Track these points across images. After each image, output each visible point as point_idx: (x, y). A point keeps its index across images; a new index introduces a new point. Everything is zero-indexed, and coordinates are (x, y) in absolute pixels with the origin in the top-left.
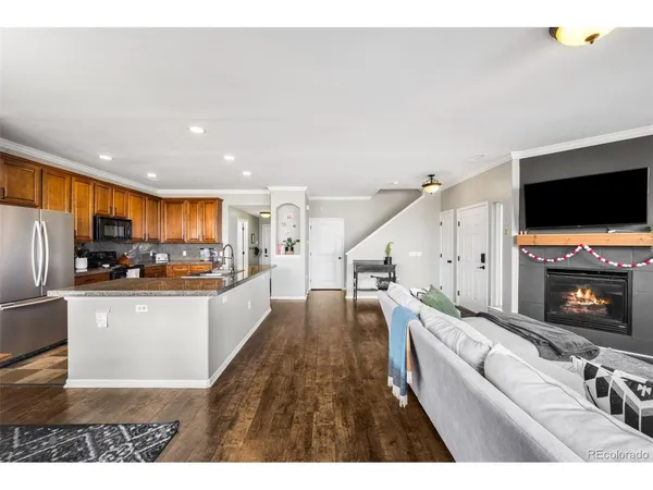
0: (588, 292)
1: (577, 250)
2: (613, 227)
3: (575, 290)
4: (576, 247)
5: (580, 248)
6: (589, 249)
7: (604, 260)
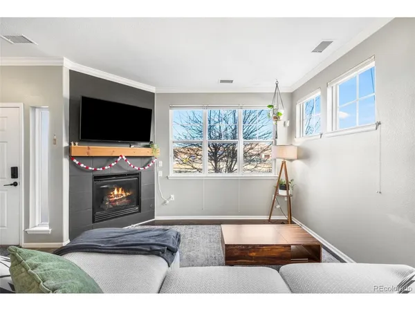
0: (120, 190)
1: (119, 159)
2: (134, 144)
3: (113, 190)
4: (118, 157)
5: (120, 158)
6: (125, 159)
7: (132, 166)
